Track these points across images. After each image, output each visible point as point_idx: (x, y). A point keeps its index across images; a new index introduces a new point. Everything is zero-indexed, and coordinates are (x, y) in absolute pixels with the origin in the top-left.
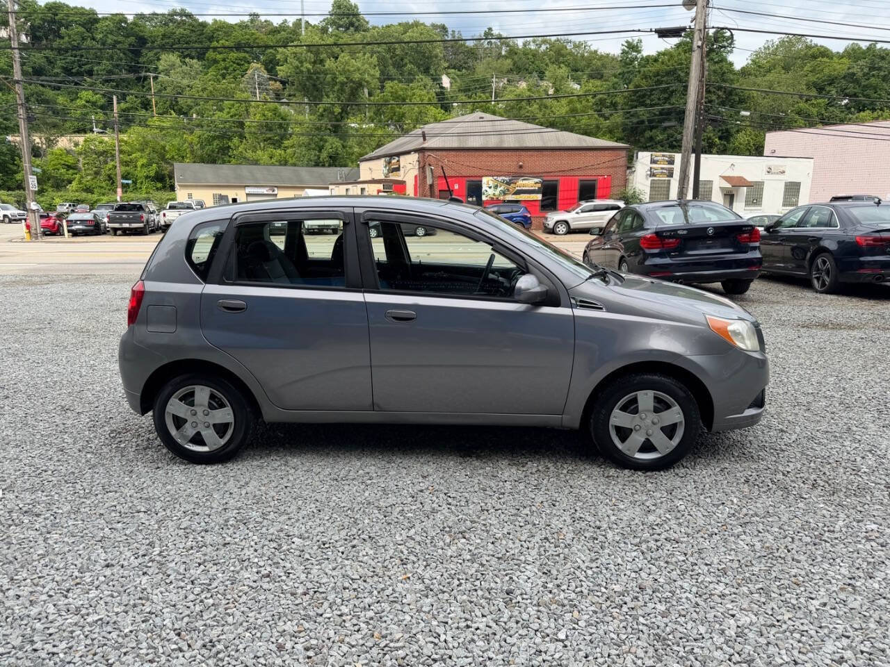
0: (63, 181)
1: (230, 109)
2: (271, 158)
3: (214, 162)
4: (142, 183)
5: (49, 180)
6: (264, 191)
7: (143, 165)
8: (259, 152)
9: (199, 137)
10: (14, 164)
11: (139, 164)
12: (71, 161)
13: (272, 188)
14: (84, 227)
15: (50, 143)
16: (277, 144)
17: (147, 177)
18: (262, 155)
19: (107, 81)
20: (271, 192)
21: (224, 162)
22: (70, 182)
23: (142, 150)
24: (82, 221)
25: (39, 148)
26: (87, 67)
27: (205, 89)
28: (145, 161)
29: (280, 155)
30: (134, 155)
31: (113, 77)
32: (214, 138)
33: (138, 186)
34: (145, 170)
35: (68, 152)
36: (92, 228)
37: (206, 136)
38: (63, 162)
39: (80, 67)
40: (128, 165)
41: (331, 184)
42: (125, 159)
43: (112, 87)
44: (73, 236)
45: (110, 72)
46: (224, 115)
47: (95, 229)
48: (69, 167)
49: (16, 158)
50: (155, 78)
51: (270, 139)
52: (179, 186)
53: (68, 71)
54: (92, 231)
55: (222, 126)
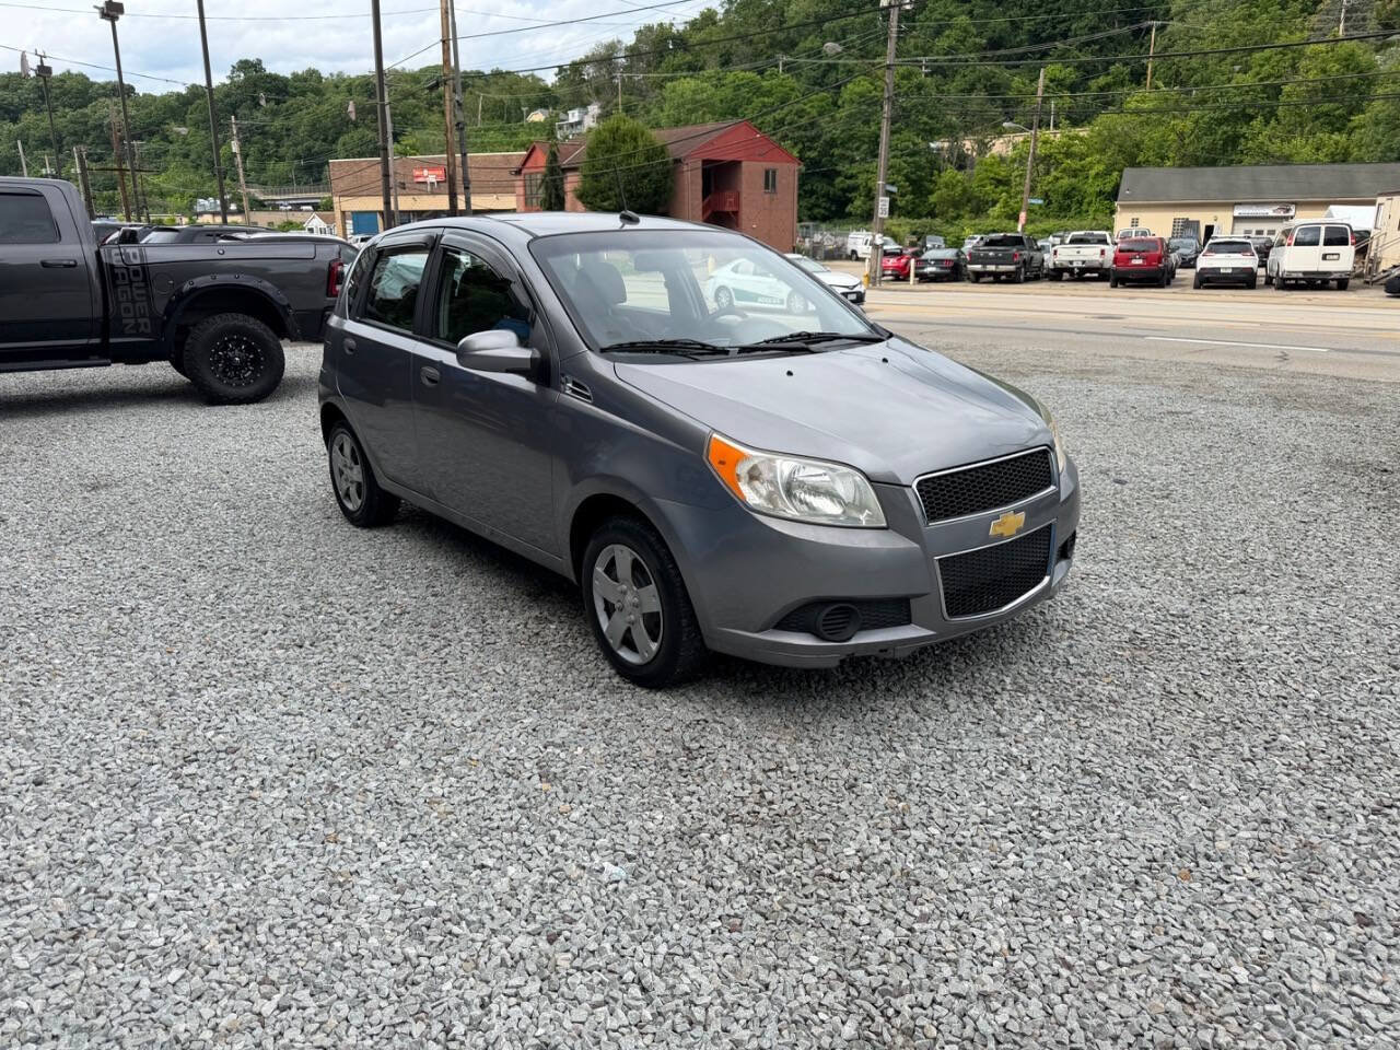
0: (987, 203)
1: (1262, 66)
2: (1318, 149)
3: (1213, 163)
4: (1089, 204)
5: (969, 201)
6: (1270, 211)
7: (1097, 174)
8: (1298, 141)
9: (1197, 122)
10: (931, 181)
11: (1092, 173)
12: (1002, 172)
13: (1286, 206)
14: (939, 270)
15: (983, 147)
16: (1338, 124)
17: (1100, 193)
18: (1300, 145)
19: (1088, 44)
20: (1282, 214)
21: (1230, 163)
22: (994, 203)
23: (1102, 151)
24: (938, 262)
25: (966, 156)
26: (1063, 27)
27: (1226, 36)
28: (1101, 167)
29: (1337, 143)
30: (1089, 159)
31: (1098, 36)
32: (1220, 122)
33: (1084, 207)
34: (1099, 182)
35: (1002, 160)
36: (948, 271)
37: (1206, 119)
38: (992, 175)
39: (1054, 28)
40: (1075, 176)
41: (1381, 195)
42: (1074, 166)
43: (1092, 54)
44: (919, 282)
45: (1093, 29)
46: (1248, 79)
47: (953, 273)
48: (999, 182)
49: (936, 172)
50: (1162, 28)
51: (1327, 114)
52: (1121, 206)
53: (1035, 38)
54: (947, 275)
55: (1238, 99)
